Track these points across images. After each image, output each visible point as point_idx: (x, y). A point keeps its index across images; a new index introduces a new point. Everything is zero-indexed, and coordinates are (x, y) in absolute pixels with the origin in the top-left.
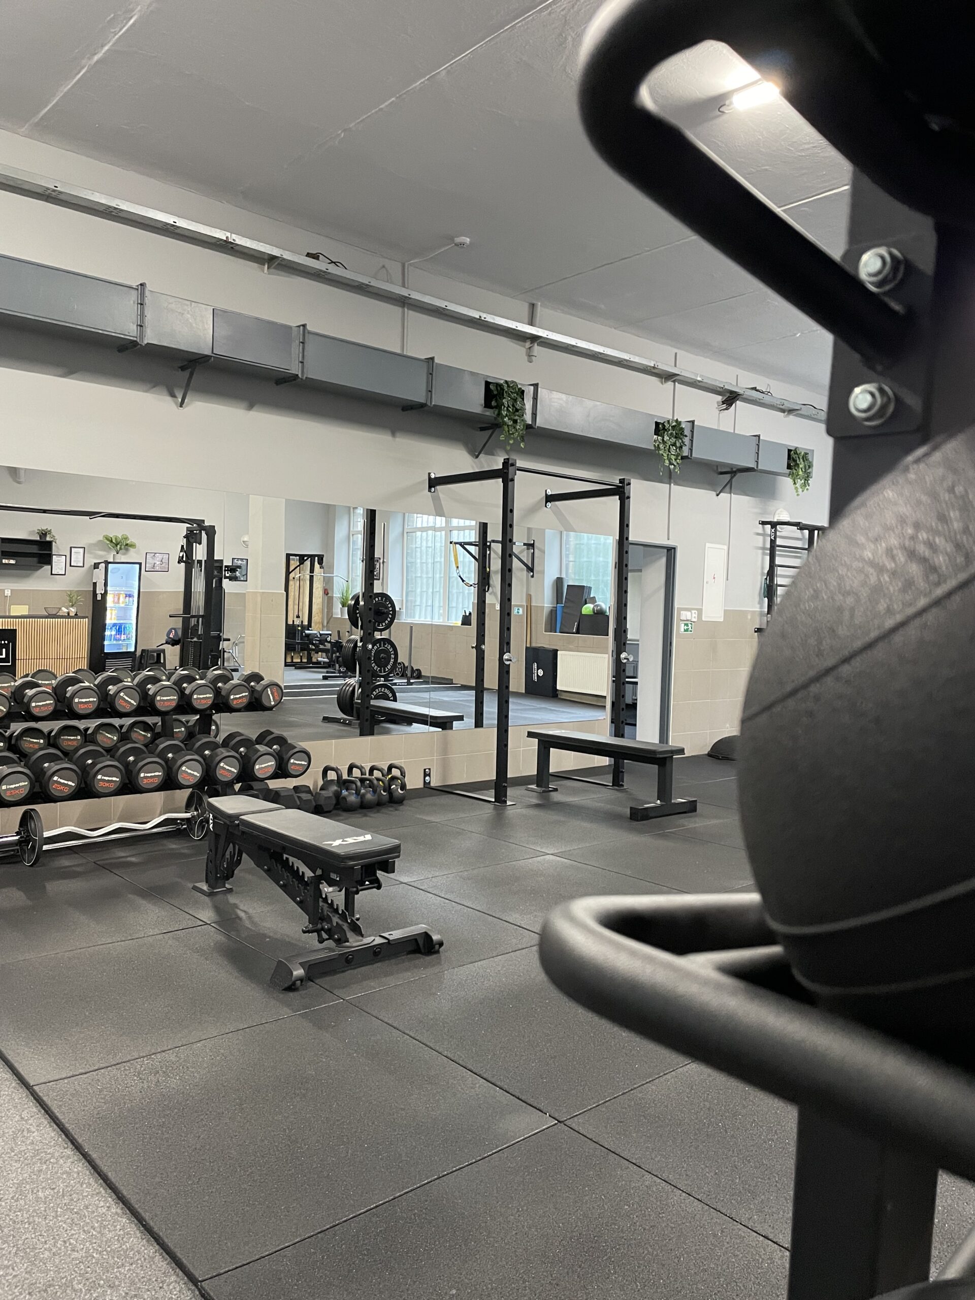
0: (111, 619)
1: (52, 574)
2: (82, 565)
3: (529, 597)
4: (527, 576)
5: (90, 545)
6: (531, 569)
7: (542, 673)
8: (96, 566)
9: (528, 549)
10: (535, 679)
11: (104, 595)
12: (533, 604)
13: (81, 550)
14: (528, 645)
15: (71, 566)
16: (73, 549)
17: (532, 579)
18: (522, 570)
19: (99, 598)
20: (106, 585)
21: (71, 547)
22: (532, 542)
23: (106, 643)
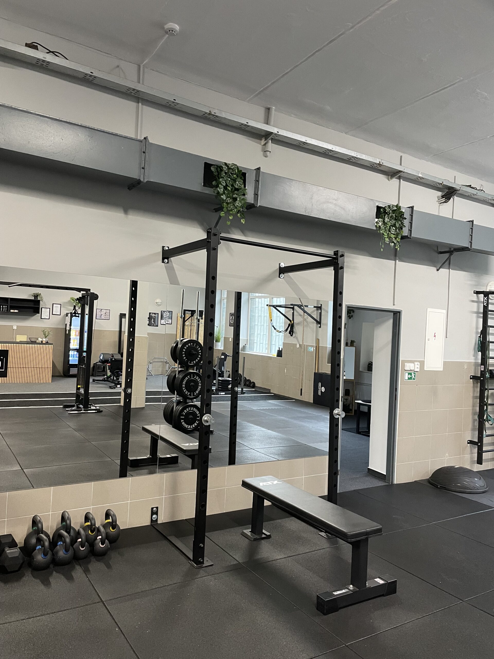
0: (74, 345)
1: (41, 318)
2: (59, 314)
3: (318, 341)
4: (317, 327)
5: (64, 303)
6: (319, 322)
7: (324, 389)
8: (67, 315)
9: (317, 310)
10: (320, 394)
11: (70, 331)
12: (320, 345)
13: (59, 306)
14: (316, 371)
15: (52, 314)
16: (54, 305)
17: (320, 329)
18: (313, 323)
19: (67, 333)
20: (70, 325)
21: (53, 304)
22: (320, 305)
23: (70, 358)
